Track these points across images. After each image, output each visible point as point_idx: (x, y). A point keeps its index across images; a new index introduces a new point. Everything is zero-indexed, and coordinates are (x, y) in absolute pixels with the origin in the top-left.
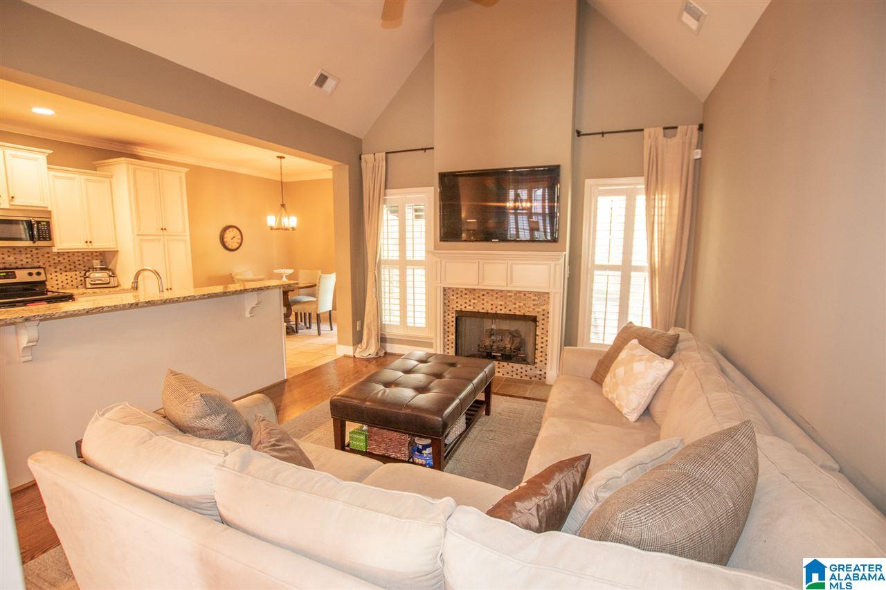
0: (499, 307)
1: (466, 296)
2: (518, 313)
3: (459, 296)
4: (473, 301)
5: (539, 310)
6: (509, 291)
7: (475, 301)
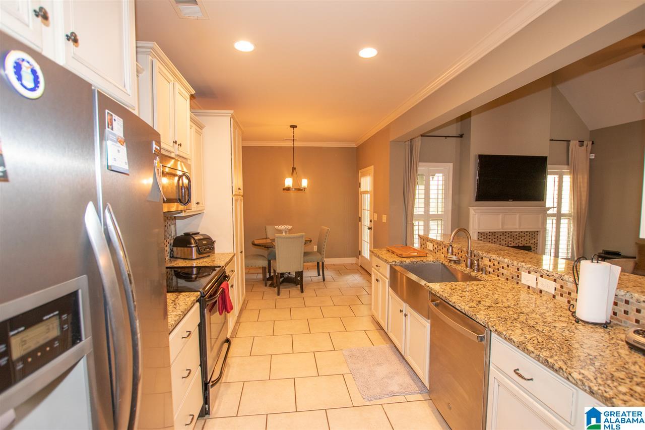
0: (510, 242)
1: (490, 237)
2: (520, 245)
3: (485, 237)
4: (494, 240)
5: (532, 242)
6: (515, 232)
7: (496, 240)
